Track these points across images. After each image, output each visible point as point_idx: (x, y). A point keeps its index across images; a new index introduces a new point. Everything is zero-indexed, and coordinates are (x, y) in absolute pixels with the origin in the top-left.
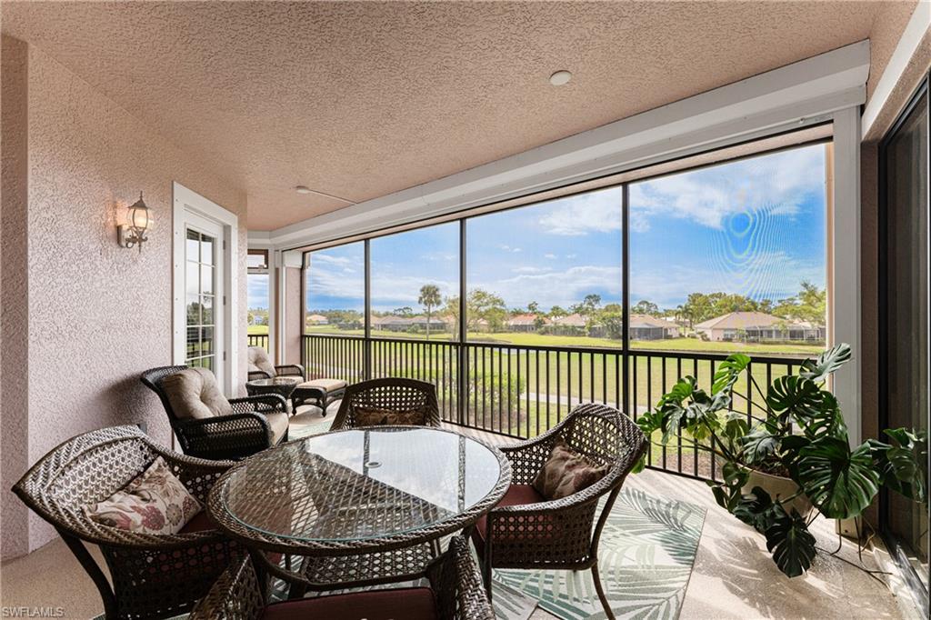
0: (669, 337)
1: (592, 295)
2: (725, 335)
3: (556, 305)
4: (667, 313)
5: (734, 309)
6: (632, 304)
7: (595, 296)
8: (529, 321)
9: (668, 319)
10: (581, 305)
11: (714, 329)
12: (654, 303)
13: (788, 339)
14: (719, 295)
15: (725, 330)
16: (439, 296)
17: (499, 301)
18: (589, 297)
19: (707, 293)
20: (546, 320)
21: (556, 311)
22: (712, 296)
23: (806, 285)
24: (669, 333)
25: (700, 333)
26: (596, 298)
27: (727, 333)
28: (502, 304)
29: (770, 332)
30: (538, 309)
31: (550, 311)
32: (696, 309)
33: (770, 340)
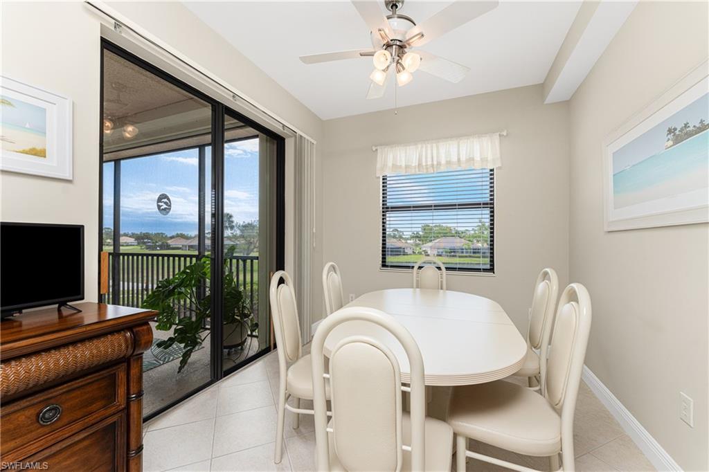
0: (405, 254)
2: (438, 252)
6: (388, 231)
11: (432, 248)
24: (406, 251)
25: (424, 251)
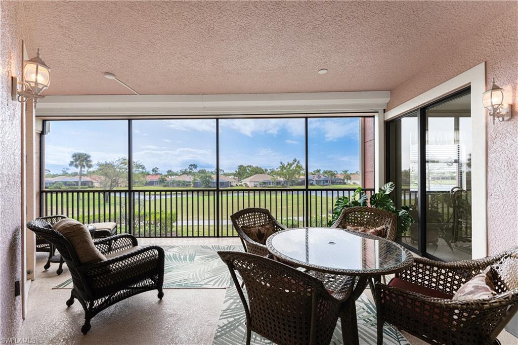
1: (193, 164)
2: (255, 185)
3: (169, 169)
4: (229, 175)
5: (256, 173)
7: (194, 165)
8: (156, 178)
9: (230, 177)
10: (186, 170)
11: (250, 182)
12: (222, 169)
13: (276, 185)
14: (250, 166)
15: (255, 182)
16: (90, 161)
17: (141, 166)
18: (191, 165)
19: (245, 165)
20: (166, 178)
21: (170, 173)
22: (248, 166)
23: (281, 163)
24: (232, 184)
25: (245, 184)
26: (195, 166)
27: (256, 183)
28: (143, 168)
29: (270, 182)
30: (159, 172)
31: (166, 173)
32: (242, 172)
33: (270, 186)
